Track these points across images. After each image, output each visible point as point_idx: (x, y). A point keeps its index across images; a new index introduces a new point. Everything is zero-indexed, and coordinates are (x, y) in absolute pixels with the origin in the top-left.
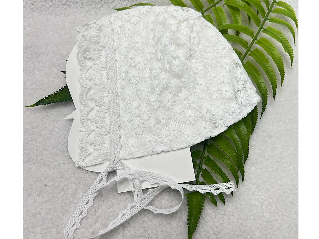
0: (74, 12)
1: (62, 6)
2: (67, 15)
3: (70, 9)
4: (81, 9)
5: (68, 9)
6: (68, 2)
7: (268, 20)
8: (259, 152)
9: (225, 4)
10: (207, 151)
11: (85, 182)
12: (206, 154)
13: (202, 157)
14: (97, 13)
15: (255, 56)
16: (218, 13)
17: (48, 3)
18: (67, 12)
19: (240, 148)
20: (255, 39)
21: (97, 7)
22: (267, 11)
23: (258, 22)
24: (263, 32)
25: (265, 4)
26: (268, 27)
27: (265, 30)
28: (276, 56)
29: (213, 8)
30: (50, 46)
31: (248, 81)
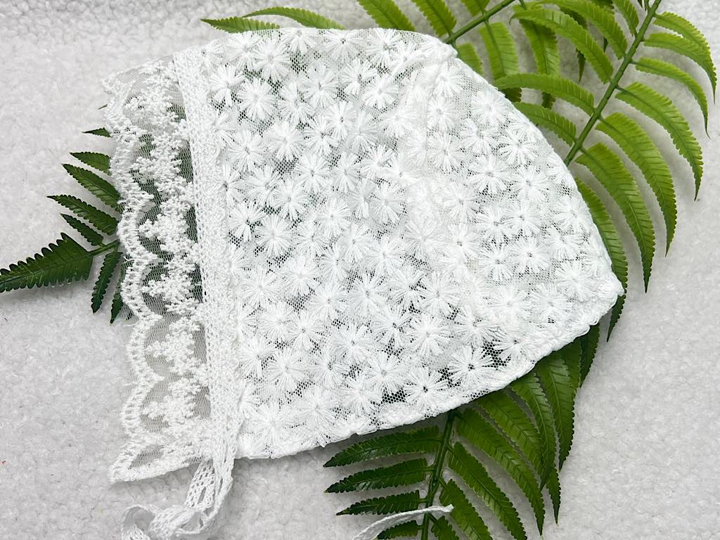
0: (90, 30)
1: (56, 13)
2: (68, 38)
3: (77, 22)
4: (110, 22)
5: (73, 21)
6: (74, 3)
7: (634, 66)
8: (602, 434)
9: (513, 17)
10: (457, 431)
11: (107, 513)
12: (455, 440)
13: (442, 445)
14: (153, 36)
15: (593, 166)
16: (494, 42)
17: (16, 6)
18: (68, 30)
19: (549, 423)
20: (596, 116)
21: (154, 18)
22: (630, 39)
23: (605, 69)
24: (619, 98)
25: (627, 21)
26: (633, 85)
27: (624, 92)
28: (653, 166)
29: (482, 25)
30: (20, 126)
31: (592, 236)
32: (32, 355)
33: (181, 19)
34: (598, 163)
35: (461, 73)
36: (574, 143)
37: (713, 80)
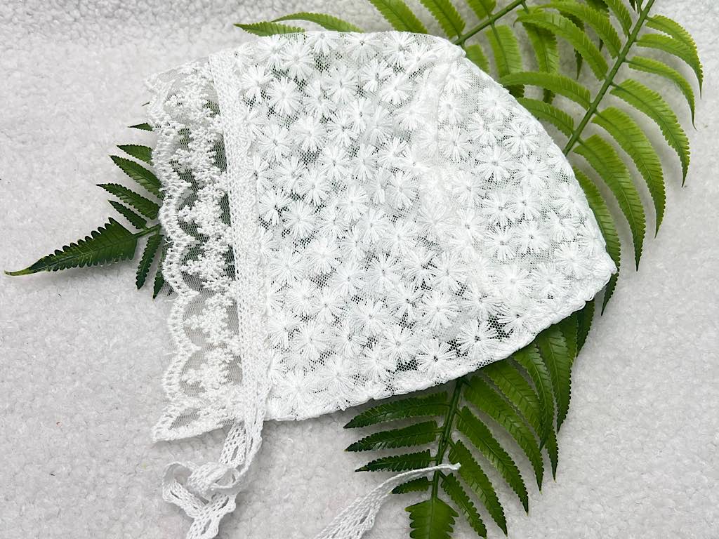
0: (135, 35)
1: (105, 20)
2: (115, 42)
3: (123, 27)
4: (153, 28)
5: (120, 27)
6: (120, 11)
7: (627, 64)
8: (596, 399)
9: (517, 20)
10: (464, 396)
11: (149, 469)
12: (462, 404)
13: (451, 410)
14: (191, 39)
15: (590, 155)
16: (500, 43)
17: (69, 13)
18: (116, 35)
19: (548, 389)
20: (592, 110)
21: (192, 23)
22: (624, 39)
23: (601, 68)
24: (613, 94)
25: (621, 23)
26: (626, 81)
27: (618, 88)
28: (645, 156)
29: (489, 28)
30: (71, 121)
31: (588, 220)
32: (84, 327)
33: (216, 24)
34: (594, 154)
35: (469, 71)
36: (572, 135)
37: (700, 77)
